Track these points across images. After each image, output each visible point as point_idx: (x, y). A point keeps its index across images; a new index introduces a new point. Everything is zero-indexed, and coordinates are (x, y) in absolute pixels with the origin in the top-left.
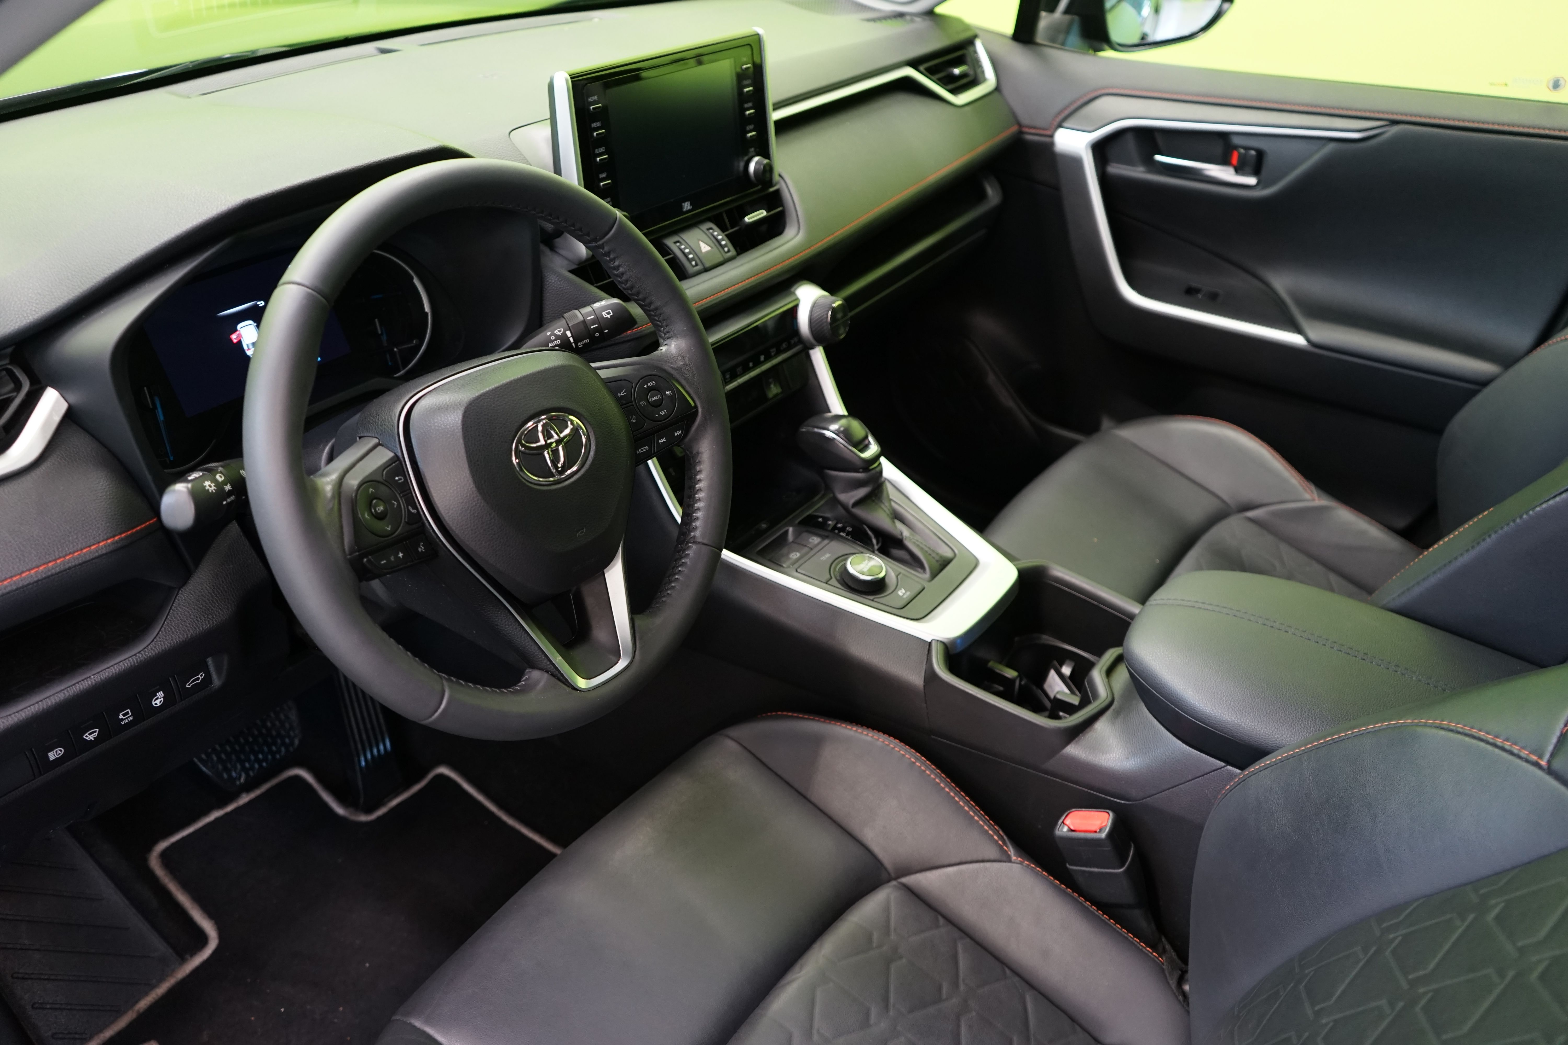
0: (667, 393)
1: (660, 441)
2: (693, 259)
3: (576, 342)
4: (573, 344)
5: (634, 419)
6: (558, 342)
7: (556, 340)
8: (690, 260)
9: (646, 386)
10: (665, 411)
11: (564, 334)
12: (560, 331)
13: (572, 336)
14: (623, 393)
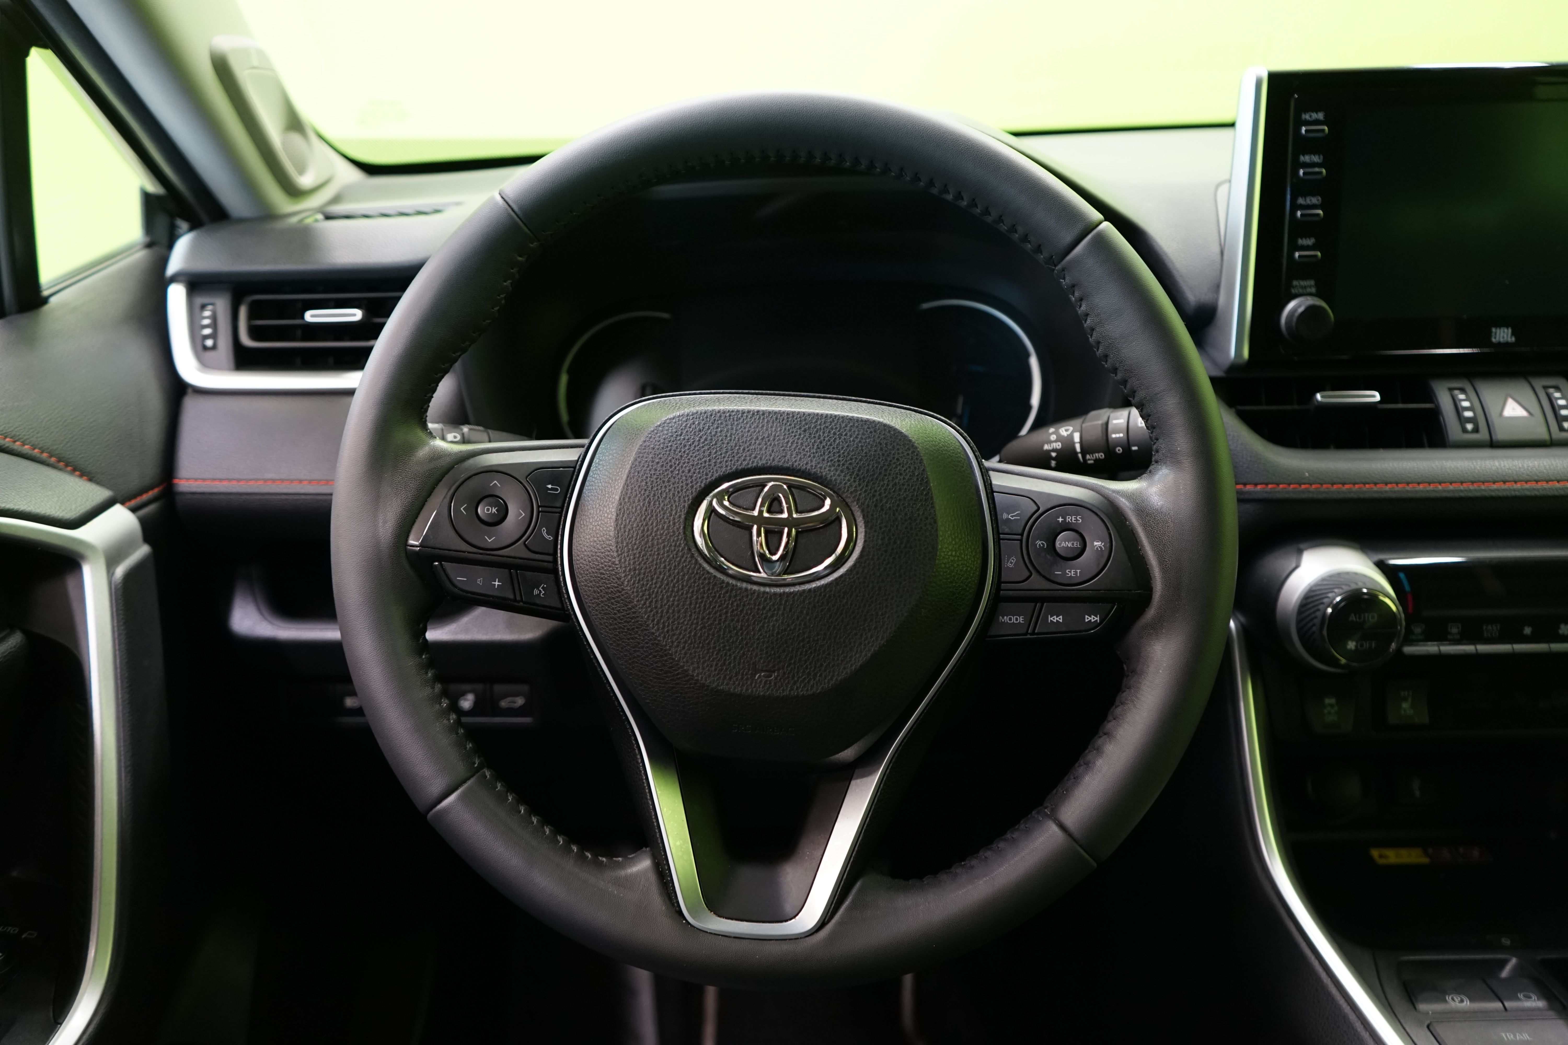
0: (1096, 543)
1: (1050, 619)
2: (1469, 420)
3: (1084, 451)
4: (1080, 455)
5: (1011, 563)
6: (1058, 446)
7: (1056, 441)
8: (1463, 421)
9: (1060, 520)
10: (1078, 571)
11: (1071, 436)
12: (1066, 430)
13: (1081, 442)
14: (1012, 516)
